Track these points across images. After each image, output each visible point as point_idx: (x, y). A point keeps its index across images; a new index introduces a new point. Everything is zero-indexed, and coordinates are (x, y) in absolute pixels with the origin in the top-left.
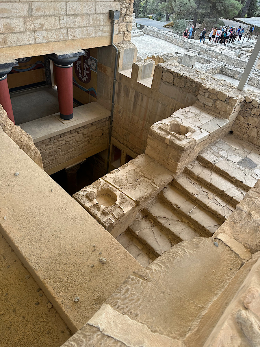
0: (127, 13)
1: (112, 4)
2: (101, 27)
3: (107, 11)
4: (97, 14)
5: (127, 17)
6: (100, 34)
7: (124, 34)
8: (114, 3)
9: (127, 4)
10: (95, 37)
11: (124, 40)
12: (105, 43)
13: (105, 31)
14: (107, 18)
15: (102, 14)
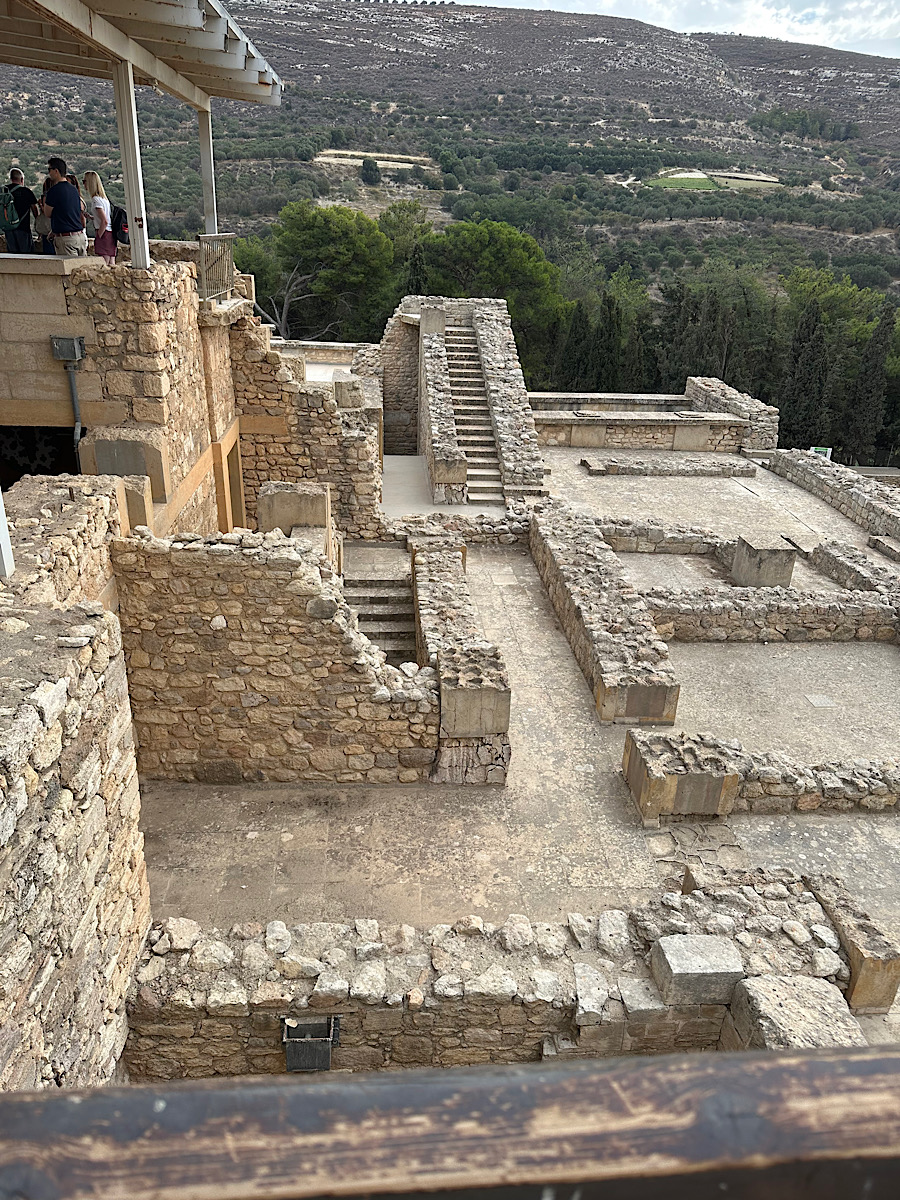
0: (130, 347)
1: (58, 319)
2: (32, 378)
3: (44, 335)
4: (9, 342)
5: (132, 359)
6: (28, 393)
7: (131, 404)
8: (67, 318)
9: (125, 324)
10: (13, 398)
11: (132, 416)
12: (58, 418)
13: (48, 388)
14: (47, 353)
15: (28, 343)
